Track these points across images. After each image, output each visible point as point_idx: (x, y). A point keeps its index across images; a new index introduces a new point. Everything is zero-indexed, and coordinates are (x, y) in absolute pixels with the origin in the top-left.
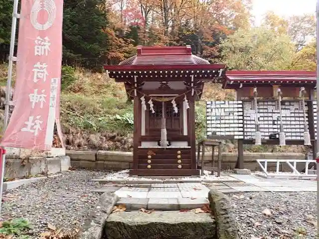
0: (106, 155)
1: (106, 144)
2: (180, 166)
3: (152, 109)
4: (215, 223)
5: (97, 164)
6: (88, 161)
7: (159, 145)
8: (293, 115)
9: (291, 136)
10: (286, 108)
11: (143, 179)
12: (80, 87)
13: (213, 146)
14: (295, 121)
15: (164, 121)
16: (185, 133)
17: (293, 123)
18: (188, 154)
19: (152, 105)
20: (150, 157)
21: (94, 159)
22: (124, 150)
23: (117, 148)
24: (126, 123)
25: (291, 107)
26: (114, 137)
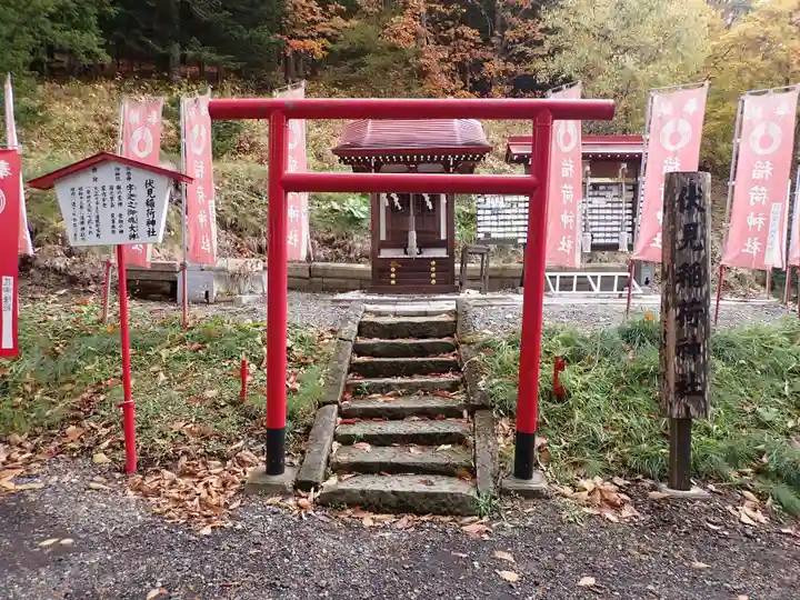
0: (325, 269)
1: (321, 253)
2: (434, 281)
3: (397, 203)
4: (455, 322)
5: (311, 283)
6: (299, 277)
7: (406, 253)
8: (610, 205)
9: (605, 238)
10: (601, 194)
11: (385, 298)
12: (252, 141)
13: (482, 254)
14: (612, 214)
15: (412, 219)
16: (443, 237)
17: (608, 217)
18: (445, 265)
19: (396, 200)
20: (393, 269)
21: (308, 275)
22: (350, 260)
23: (338, 258)
24: (349, 216)
25: (608, 193)
26: (333, 240)
